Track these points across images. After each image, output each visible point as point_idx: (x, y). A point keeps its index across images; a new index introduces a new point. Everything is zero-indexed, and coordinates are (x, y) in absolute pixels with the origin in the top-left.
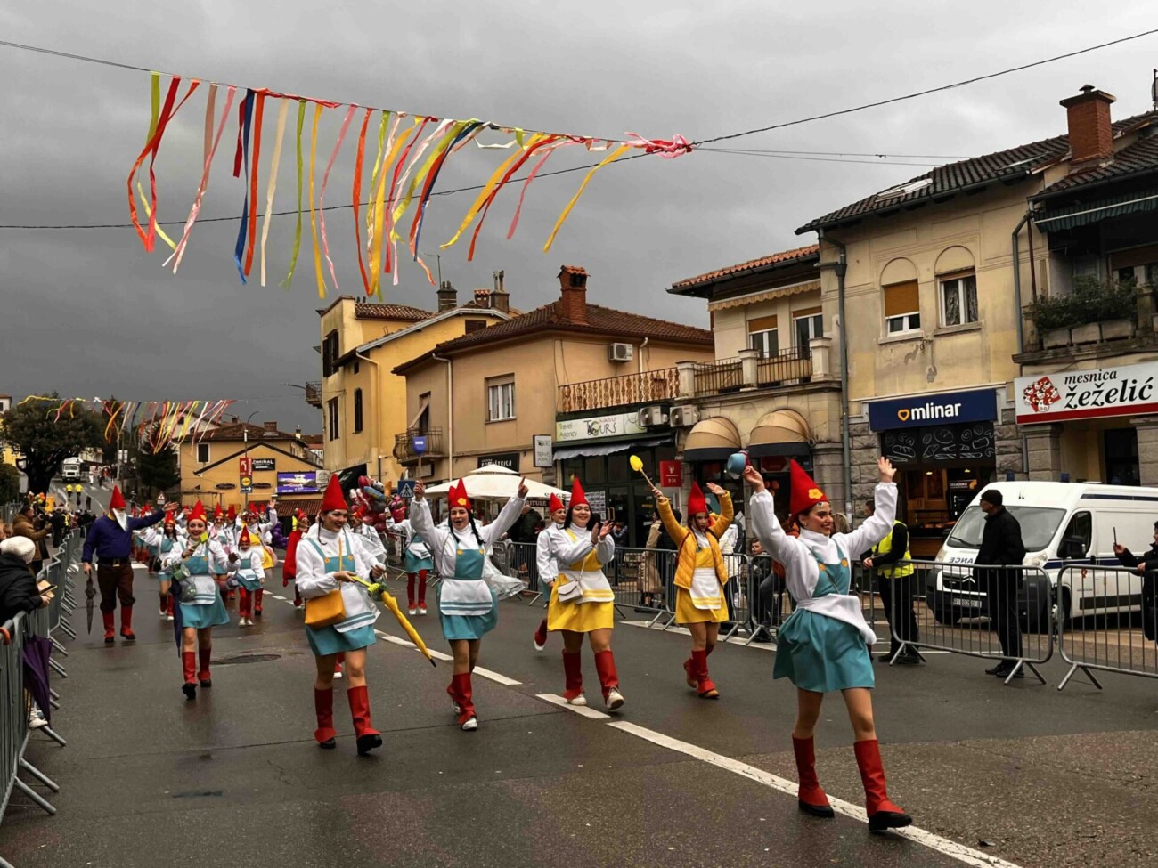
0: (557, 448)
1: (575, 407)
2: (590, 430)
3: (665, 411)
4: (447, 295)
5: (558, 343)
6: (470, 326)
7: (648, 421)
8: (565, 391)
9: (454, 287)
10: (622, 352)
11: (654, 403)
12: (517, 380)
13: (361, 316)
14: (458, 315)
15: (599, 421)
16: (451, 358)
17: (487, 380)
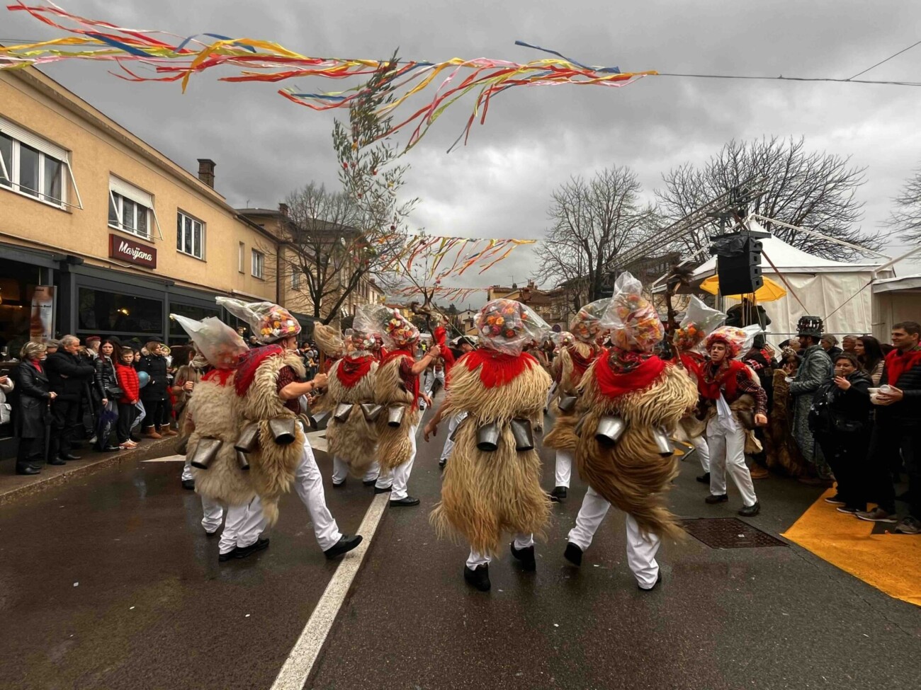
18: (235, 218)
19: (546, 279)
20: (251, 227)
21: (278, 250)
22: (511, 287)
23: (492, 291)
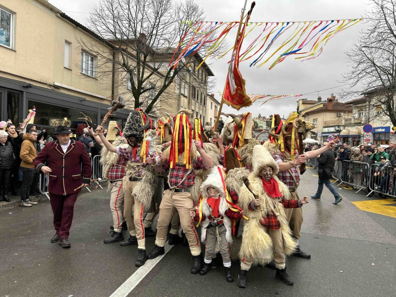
0: (323, 133)
1: (327, 126)
2: (328, 130)
3: (338, 127)
4: (320, 99)
5: (325, 113)
6: (324, 105)
7: (336, 129)
8: (325, 122)
9: (321, 97)
10: (341, 114)
11: (337, 126)
12: (318, 120)
13: (303, 103)
14: (321, 103)
15: (329, 128)
16: (308, 115)
17: (314, 119)
18: (57, 16)
19: (358, 81)
20: (78, 27)
21: (114, 55)
22: (317, 100)
23: (301, 102)
